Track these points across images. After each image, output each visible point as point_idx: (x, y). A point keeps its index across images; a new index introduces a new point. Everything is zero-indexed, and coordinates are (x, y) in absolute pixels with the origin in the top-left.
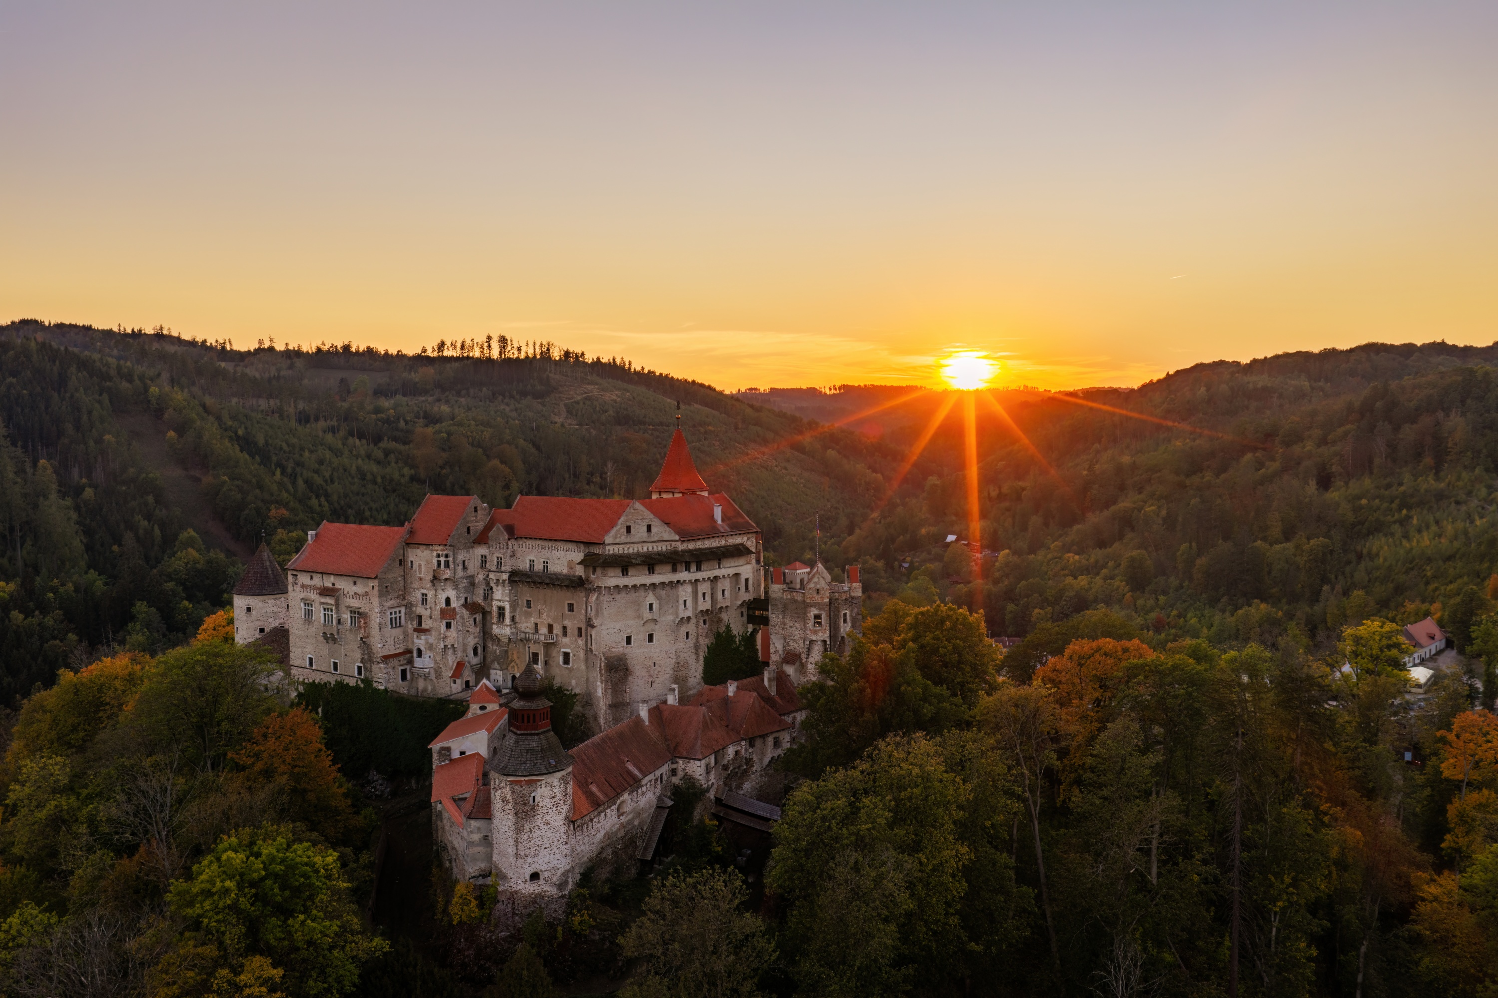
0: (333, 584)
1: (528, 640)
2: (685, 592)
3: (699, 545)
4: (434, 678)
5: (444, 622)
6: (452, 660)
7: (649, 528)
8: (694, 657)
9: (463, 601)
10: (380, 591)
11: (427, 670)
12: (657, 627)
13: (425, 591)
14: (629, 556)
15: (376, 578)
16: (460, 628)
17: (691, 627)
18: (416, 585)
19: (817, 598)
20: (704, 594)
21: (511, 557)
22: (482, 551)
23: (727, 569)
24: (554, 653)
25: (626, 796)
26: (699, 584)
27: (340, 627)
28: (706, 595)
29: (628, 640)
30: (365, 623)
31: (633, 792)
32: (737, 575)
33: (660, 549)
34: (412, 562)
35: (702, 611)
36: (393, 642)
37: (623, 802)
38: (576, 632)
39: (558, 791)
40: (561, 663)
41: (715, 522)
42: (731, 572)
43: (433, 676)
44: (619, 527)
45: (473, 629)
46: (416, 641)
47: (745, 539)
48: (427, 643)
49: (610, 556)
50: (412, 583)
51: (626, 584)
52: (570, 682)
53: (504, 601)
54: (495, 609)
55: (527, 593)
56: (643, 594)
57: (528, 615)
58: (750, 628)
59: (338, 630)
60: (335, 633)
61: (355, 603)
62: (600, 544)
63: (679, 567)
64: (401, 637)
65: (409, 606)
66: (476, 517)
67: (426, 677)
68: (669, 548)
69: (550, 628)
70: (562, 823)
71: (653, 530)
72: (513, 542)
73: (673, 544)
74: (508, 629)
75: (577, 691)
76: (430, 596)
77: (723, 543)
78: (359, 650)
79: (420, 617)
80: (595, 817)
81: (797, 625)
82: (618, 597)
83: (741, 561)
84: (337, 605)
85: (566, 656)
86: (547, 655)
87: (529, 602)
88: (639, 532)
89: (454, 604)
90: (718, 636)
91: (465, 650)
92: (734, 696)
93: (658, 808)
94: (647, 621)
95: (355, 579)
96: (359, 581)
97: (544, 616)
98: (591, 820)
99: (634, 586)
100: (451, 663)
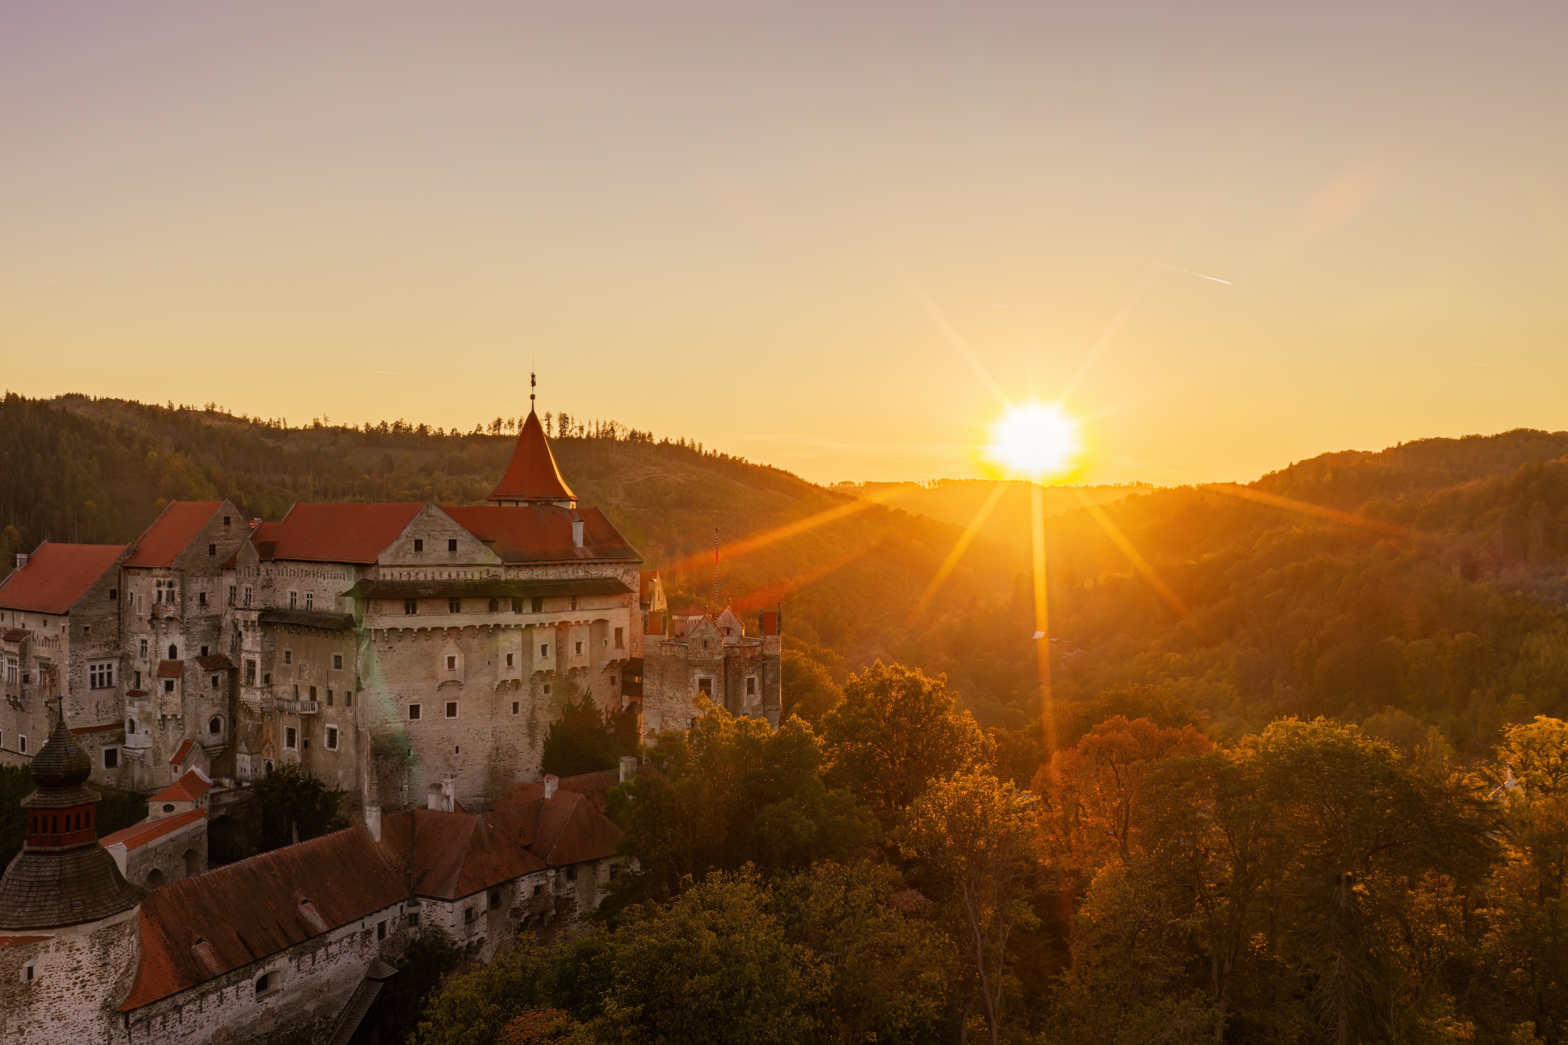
0: (24, 626)
1: (281, 710)
2: (510, 643)
3: (539, 574)
4: (151, 764)
5: (163, 681)
6: (174, 737)
7: (453, 545)
8: (528, 740)
9: (198, 652)
10: (71, 634)
11: (141, 752)
12: (463, 693)
13: (144, 637)
14: (417, 584)
15: (66, 614)
16: (190, 691)
17: (522, 696)
18: (135, 628)
19: (704, 654)
20: (544, 648)
21: (263, 587)
22: (229, 580)
23: (586, 613)
24: (317, 731)
25: (281, 962)
26: (535, 632)
27: (26, 686)
28: (548, 649)
29: (414, 711)
30: (52, 680)
31: (302, 954)
32: (602, 622)
33: (469, 577)
34: (132, 594)
35: (540, 672)
36: (93, 710)
37: (274, 973)
38: (344, 698)
39: (86, 959)
40: (326, 746)
41: (573, 544)
42: (591, 616)
43: (150, 761)
44: (402, 540)
45: (210, 693)
46: (128, 708)
47: (620, 571)
48: (142, 710)
49: (385, 583)
50: (130, 625)
51: (408, 626)
52: (336, 774)
53: (254, 653)
54: (243, 664)
55: (286, 641)
56: (440, 642)
57: (287, 673)
58: (626, 701)
59: (23, 691)
60: (19, 696)
61: (44, 652)
62: (370, 565)
63: (501, 604)
64: (111, 703)
65: (124, 658)
66: (226, 531)
67: (142, 761)
68: (485, 576)
69: (313, 691)
70: (93, 1016)
71: (460, 547)
72: (269, 565)
73: (492, 570)
74: (258, 693)
75: (345, 787)
76: (150, 643)
77: (581, 574)
78: (47, 721)
79: (138, 673)
80: (188, 1003)
81: (678, 695)
82: (398, 646)
83: (613, 601)
84: (23, 654)
85: (332, 732)
86: (307, 731)
87: (288, 653)
88: (437, 549)
89: (181, 656)
90: (570, 710)
91: (197, 725)
92: (552, 800)
93: (369, 979)
94: (443, 684)
95: (46, 617)
96: (50, 619)
97: (305, 675)
98: (178, 1009)
99: (423, 630)
100: (171, 741)
